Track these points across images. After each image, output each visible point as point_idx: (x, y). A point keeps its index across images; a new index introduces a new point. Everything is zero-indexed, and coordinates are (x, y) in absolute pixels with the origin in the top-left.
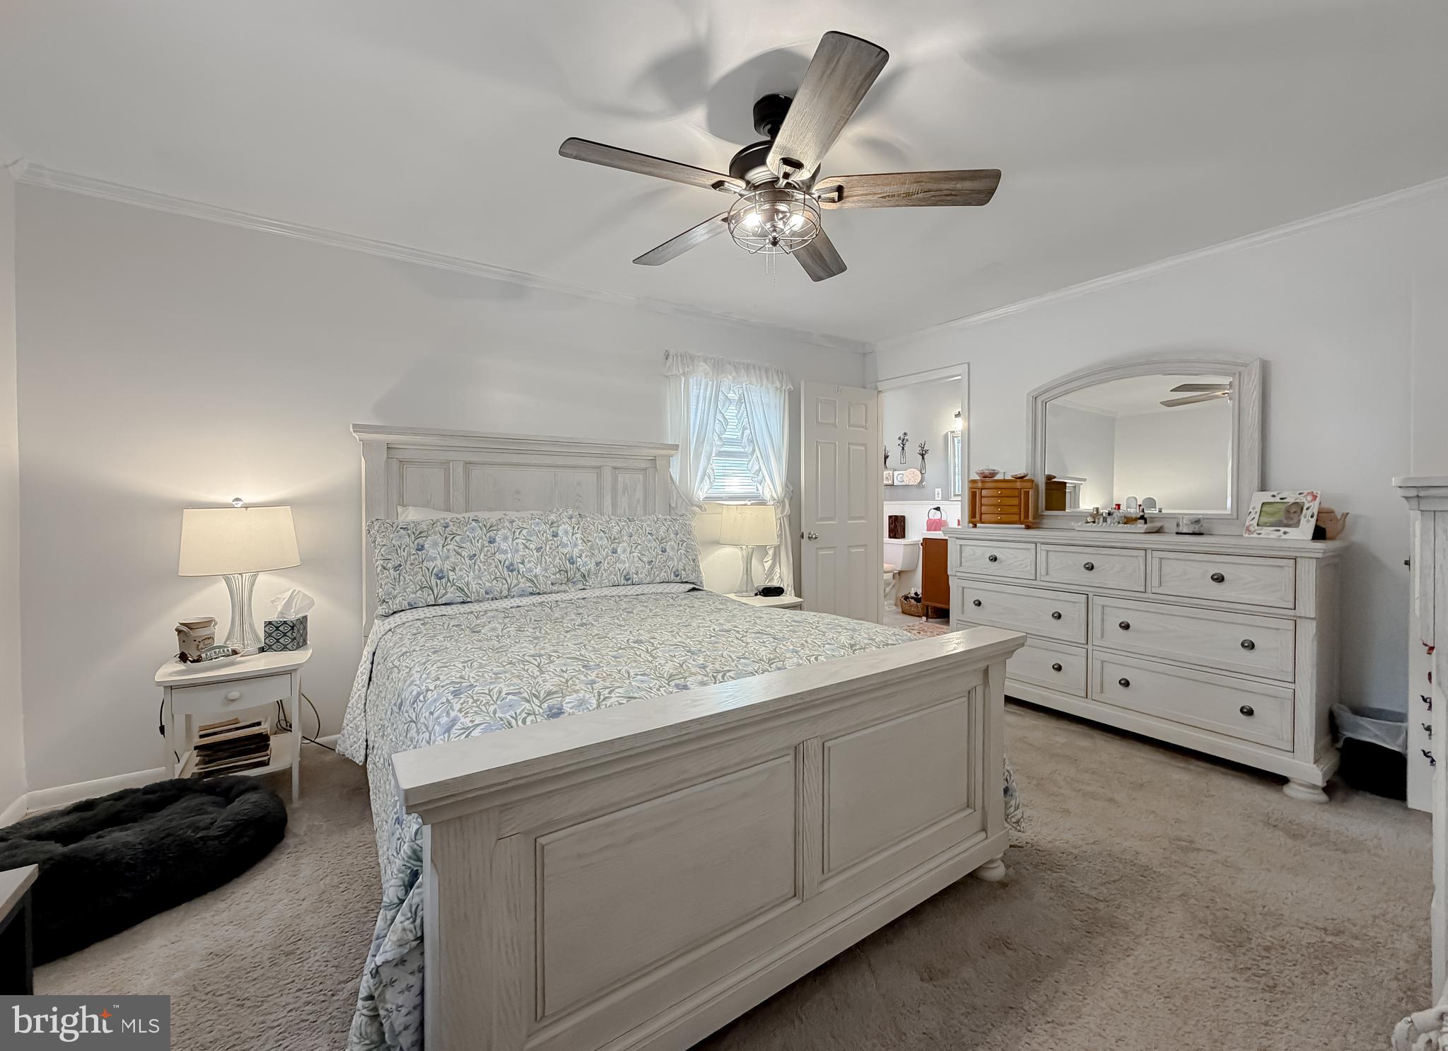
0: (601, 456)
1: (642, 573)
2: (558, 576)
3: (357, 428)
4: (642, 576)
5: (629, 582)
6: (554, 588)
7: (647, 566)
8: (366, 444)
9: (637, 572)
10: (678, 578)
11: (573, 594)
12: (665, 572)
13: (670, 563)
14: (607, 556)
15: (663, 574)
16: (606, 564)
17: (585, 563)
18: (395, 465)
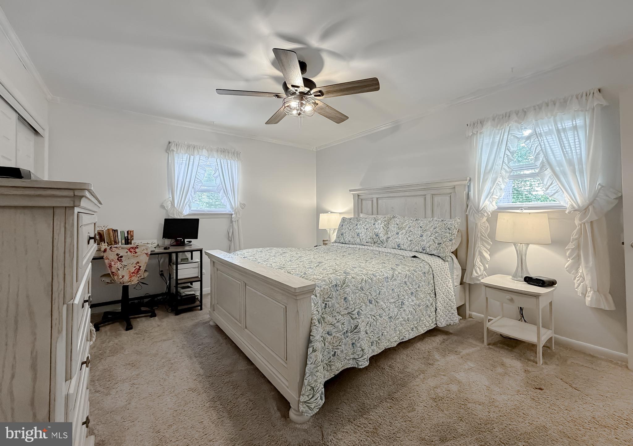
0: (424, 189)
1: (405, 245)
2: (370, 239)
3: (350, 191)
4: (405, 246)
5: (400, 248)
6: (367, 244)
7: (409, 242)
8: (354, 195)
9: (404, 244)
10: (424, 251)
11: (375, 248)
12: (418, 247)
13: (422, 243)
14: (393, 235)
15: (417, 247)
16: (391, 238)
17: (383, 237)
18: (360, 200)
